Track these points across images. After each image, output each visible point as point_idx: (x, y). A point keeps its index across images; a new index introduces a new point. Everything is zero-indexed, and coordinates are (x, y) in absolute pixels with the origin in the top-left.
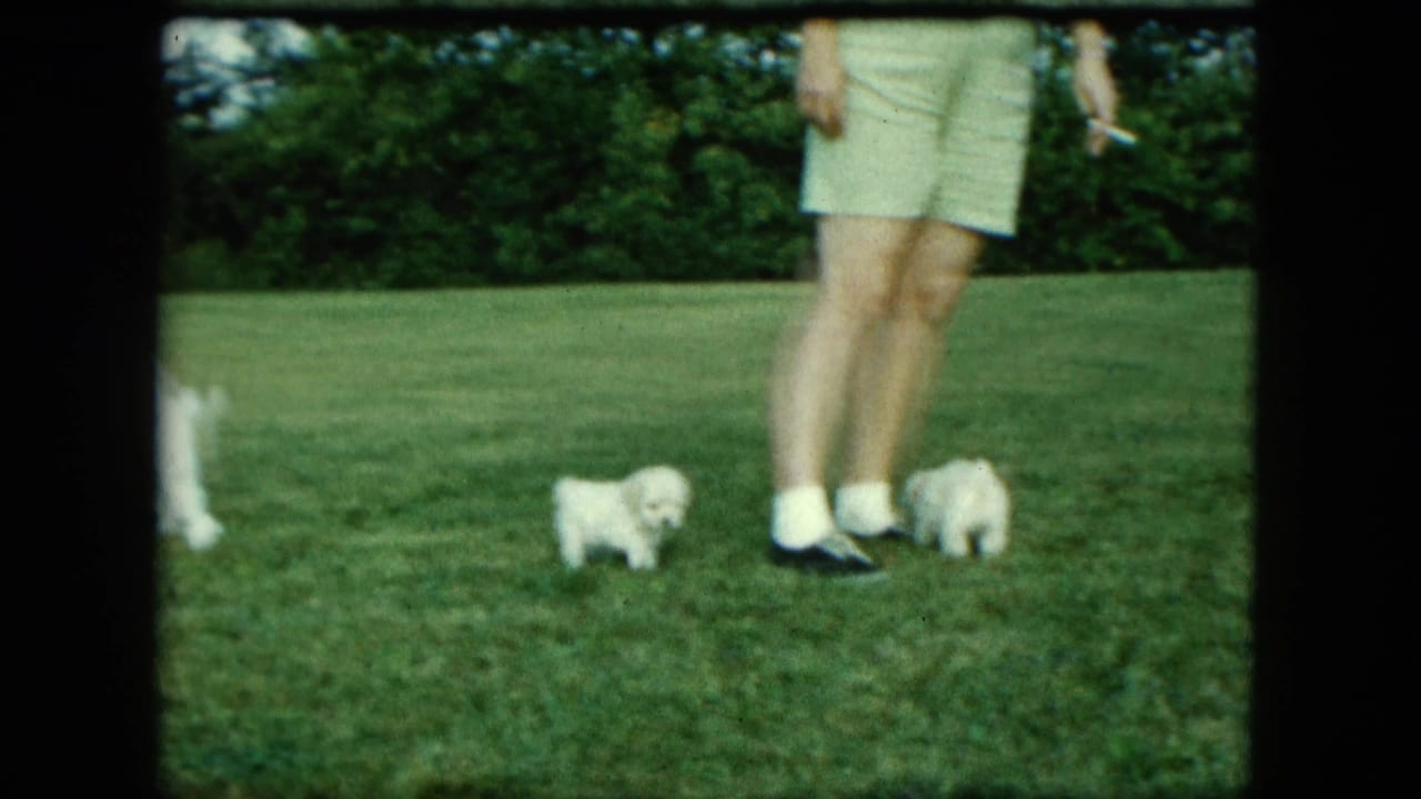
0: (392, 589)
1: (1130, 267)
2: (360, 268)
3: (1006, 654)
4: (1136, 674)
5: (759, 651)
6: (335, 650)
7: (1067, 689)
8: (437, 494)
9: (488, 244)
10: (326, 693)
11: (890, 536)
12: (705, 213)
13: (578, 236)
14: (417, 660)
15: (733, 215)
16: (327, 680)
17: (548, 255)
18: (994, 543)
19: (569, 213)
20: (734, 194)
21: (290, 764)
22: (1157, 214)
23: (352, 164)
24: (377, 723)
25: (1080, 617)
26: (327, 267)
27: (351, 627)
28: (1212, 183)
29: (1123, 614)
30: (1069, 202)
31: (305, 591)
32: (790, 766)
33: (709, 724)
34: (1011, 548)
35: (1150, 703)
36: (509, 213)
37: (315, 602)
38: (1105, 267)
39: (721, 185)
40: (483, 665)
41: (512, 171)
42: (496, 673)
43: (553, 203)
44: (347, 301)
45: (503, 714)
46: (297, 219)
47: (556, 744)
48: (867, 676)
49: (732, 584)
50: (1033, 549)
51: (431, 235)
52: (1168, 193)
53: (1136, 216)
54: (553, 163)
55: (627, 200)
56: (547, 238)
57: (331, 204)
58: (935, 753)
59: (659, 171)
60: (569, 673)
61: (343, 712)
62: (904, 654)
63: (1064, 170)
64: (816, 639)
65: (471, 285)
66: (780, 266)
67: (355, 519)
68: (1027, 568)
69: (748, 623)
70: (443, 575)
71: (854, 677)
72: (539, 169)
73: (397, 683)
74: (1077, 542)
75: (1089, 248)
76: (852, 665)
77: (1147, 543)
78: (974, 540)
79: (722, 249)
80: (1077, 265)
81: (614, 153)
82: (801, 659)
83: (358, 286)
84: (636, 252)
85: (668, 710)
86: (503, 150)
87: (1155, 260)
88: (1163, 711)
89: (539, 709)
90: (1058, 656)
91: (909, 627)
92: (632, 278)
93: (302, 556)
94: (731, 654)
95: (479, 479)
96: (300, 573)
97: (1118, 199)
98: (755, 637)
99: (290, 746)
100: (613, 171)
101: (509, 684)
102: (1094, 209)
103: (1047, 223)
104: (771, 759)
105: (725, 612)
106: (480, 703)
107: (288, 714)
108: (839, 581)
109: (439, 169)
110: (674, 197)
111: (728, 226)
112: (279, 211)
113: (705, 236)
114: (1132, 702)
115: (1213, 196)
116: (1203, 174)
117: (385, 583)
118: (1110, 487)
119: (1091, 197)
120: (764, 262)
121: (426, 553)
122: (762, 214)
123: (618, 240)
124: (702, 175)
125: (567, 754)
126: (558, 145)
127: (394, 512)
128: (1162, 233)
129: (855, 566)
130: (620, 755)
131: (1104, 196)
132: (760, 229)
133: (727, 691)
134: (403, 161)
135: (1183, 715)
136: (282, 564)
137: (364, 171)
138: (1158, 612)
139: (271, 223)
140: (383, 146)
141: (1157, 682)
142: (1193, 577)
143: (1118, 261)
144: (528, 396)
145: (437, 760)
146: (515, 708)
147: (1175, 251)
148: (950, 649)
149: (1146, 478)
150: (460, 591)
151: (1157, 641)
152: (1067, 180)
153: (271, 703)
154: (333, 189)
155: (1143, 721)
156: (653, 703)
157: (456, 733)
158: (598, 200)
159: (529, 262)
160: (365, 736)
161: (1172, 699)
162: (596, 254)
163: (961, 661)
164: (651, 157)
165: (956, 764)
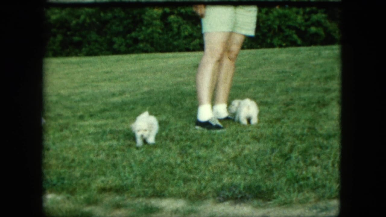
0: (91, 136)
1: (287, 46)
2: (77, 50)
3: (259, 150)
4: (294, 155)
5: (191, 150)
6: (76, 153)
7: (275, 159)
8: (104, 111)
9: (112, 43)
10: (73, 164)
11: (227, 119)
12: (170, 34)
13: (136, 41)
14: (98, 155)
15: (179, 33)
16: (73, 161)
17: (128, 46)
18: (254, 121)
19: (133, 34)
20: (179, 28)
21: (63, 184)
22: (294, 31)
23: (74, 22)
24: (87, 172)
25: (279, 139)
26: (68, 50)
27: (80, 146)
28: (309, 23)
29: (291, 138)
30: (270, 28)
31: (67, 137)
32: (200, 181)
33: (178, 171)
34: (259, 121)
35: (298, 162)
36: (117, 34)
37: (70, 140)
38: (280, 46)
39: (175, 26)
40: (116, 156)
41: (118, 23)
42: (119, 158)
43: (130, 32)
44: (74, 59)
45: (121, 169)
46: (59, 37)
47: (136, 176)
48: (220, 157)
49: (184, 133)
50: (266, 122)
51: (96, 41)
52: (297, 26)
53: (288, 32)
54: (129, 21)
55: (149, 30)
56: (128, 41)
57: (69, 33)
58: (239, 177)
59: (158, 22)
60: (139, 157)
61: (77, 169)
62: (231, 150)
63: (269, 20)
64: (206, 147)
65: (108, 54)
66: (191, 48)
67: (81, 118)
68: (264, 127)
69: (188, 143)
70: (104, 132)
71: (217, 157)
72: (125, 22)
73: (92, 161)
74: (278, 120)
75: (276, 41)
76: (217, 154)
77: (297, 120)
78: (249, 120)
79: (175, 43)
80: (272, 46)
81: (146, 18)
82: (202, 152)
83: (76, 55)
84: (152, 45)
85: (166, 167)
86: (115, 17)
87: (294, 44)
88: (302, 164)
89: (131, 167)
90: (273, 150)
91: (232, 143)
92: (151, 52)
93: (67, 128)
94: (183, 152)
95: (115, 106)
96: (66, 133)
97: (283, 27)
98: (190, 147)
99: (63, 179)
100: (145, 22)
101: (122, 161)
102: (277, 31)
103: (264, 35)
104: (194, 179)
105: (182, 140)
106: (115, 166)
107: (62, 171)
108: (213, 131)
109: (98, 23)
110: (162, 30)
111: (177, 37)
112: (55, 36)
113: (171, 40)
114: (293, 162)
115: (309, 26)
116: (306, 20)
117: (89, 134)
118: (287, 105)
119: (276, 27)
120: (187, 46)
121: (101, 126)
122: (186, 33)
123: (147, 41)
124: (170, 23)
125: (138, 179)
126: (131, 16)
127: (91, 116)
128: (295, 37)
129: (218, 127)
130: (153, 179)
131: (279, 27)
132: (186, 37)
133: (182, 162)
134: (88, 21)
135: (307, 166)
136: (61, 130)
137: (78, 24)
138: (300, 138)
139: (52, 39)
140: (82, 17)
141: (300, 157)
142: (310, 128)
143: (284, 44)
144: (128, 84)
145: (103, 182)
146: (124, 167)
147: (299, 42)
148: (243, 149)
149: (297, 102)
150: (109, 137)
151: (299, 146)
152: (269, 23)
153: (58, 167)
154: (69, 29)
155: (297, 167)
156: (162, 165)
157: (108, 174)
158: (141, 30)
159: (123, 48)
160: (83, 175)
161: (305, 162)
162: (141, 45)
163: (246, 152)
164: (155, 19)
165: (245, 179)
